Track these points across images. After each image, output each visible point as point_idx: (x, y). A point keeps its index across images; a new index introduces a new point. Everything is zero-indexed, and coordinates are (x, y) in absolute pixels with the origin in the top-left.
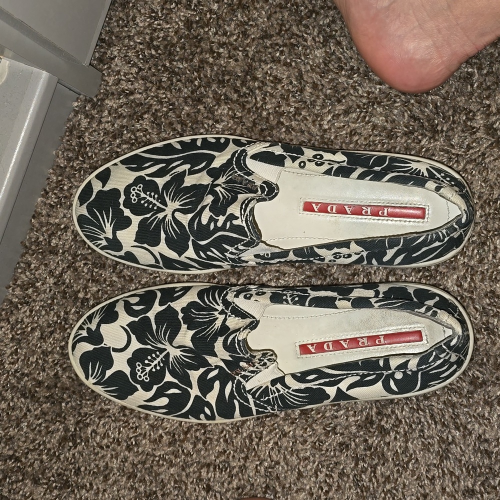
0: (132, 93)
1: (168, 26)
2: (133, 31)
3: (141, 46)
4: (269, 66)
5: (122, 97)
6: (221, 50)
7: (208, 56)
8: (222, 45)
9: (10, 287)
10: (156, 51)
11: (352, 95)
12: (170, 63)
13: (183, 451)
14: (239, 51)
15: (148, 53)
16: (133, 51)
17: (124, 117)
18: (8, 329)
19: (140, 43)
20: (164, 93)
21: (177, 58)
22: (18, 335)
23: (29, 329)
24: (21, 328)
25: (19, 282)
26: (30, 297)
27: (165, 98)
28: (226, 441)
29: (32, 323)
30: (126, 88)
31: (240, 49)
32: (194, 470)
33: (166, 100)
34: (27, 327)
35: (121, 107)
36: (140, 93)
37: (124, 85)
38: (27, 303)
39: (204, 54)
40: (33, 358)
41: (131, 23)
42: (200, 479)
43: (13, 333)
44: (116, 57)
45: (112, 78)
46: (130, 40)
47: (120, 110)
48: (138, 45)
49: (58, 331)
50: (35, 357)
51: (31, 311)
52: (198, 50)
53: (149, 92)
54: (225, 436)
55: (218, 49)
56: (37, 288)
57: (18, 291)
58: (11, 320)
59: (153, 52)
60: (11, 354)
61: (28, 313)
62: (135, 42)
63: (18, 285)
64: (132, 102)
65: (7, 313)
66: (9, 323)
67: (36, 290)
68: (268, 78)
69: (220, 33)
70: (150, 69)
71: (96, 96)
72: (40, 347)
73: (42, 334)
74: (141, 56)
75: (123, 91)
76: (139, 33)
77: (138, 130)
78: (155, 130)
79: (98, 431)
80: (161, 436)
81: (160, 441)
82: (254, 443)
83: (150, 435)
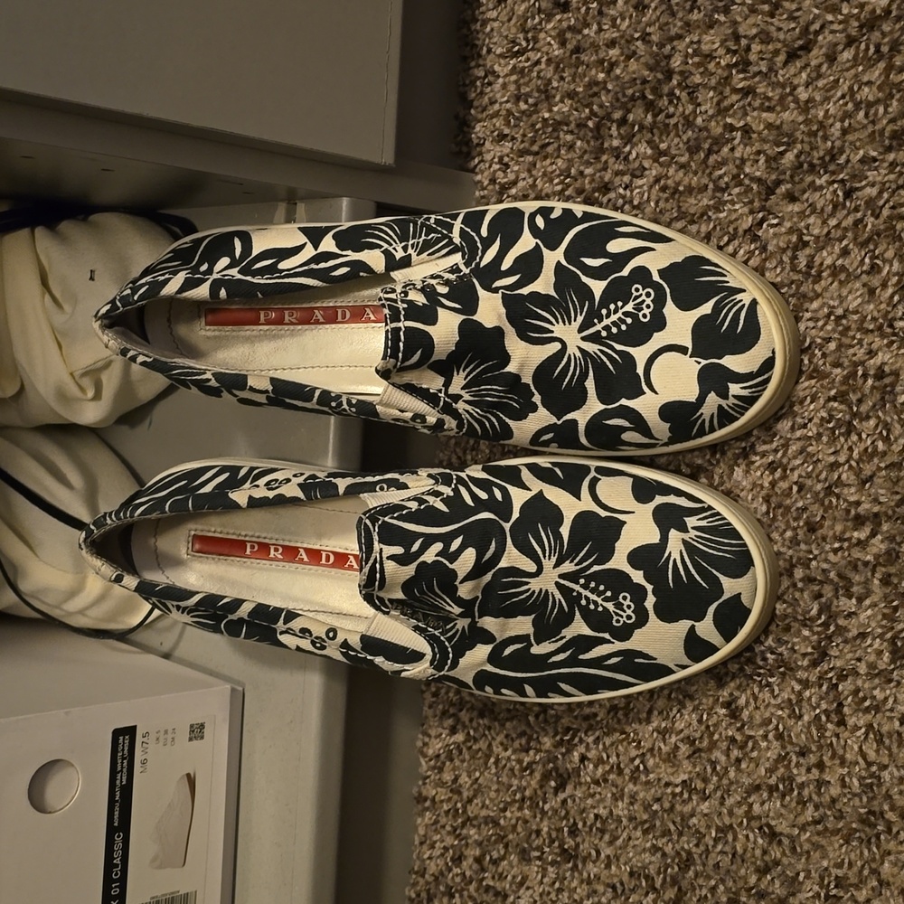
10: (526, 102)
13: (714, 769)
19: (507, 102)
28: (779, 737)
30: (506, 180)
42: (749, 815)
45: (486, 174)
54: (777, 728)
59: (523, 106)
79: (590, 755)
80: (677, 748)
81: (675, 756)
82: (828, 734)
83: (660, 749)
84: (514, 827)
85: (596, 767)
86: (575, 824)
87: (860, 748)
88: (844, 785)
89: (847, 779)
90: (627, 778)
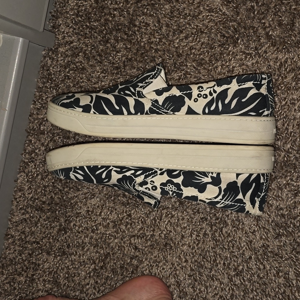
0: (72, 42)
1: (86, 3)
2: (68, 8)
3: (73, 17)
4: (142, 17)
5: (67, 45)
6: (115, 12)
7: (108, 17)
8: (115, 9)
9: (23, 154)
10: (81, 18)
11: (188, 28)
12: (90, 23)
13: (121, 230)
14: (125, 11)
15: (77, 20)
16: (70, 19)
17: (69, 56)
18: (25, 176)
19: (73, 15)
20: (88, 40)
21: (92, 20)
22: (30, 179)
23: (36, 175)
24: (31, 175)
25: (27, 151)
26: (34, 158)
27: (89, 43)
28: (142, 222)
29: (36, 171)
30: (68, 40)
31: (125, 10)
32: (127, 239)
33: (90, 44)
34: (34, 174)
35: (67, 51)
36: (76, 42)
37: (67, 39)
38: (33, 162)
39: (106, 16)
40: (39, 189)
41: (67, 4)
42: (131, 243)
43: (28, 178)
44: (61, 24)
45: (61, 36)
46: (67, 14)
47: (66, 52)
48: (72, 16)
49: (50, 174)
50: (40, 189)
51: (35, 166)
52: (103, 14)
53: (80, 41)
54: (142, 220)
55: (114, 12)
56: (36, 153)
57: (27, 156)
58: (25, 171)
60: (28, 189)
61: (34, 167)
62: (70, 15)
63: (27, 153)
64: (72, 48)
65: (23, 168)
66: (25, 173)
67: (37, 154)
68: (142, 24)
69: (113, 3)
70: (79, 28)
71: (54, 47)
72: (42, 184)
73: (42, 177)
74: (74, 22)
75: (67, 42)
76: (72, 9)
77: (77, 63)
78: (86, 61)
79: (77, 224)
80: (109, 224)
81: (108, 226)
82: (157, 222)
83: (103, 224)
84: (45, 245)
85: (79, 228)
86: (69, 244)
87: (166, 226)
88: (160, 236)
89: (161, 235)
90: (90, 232)
